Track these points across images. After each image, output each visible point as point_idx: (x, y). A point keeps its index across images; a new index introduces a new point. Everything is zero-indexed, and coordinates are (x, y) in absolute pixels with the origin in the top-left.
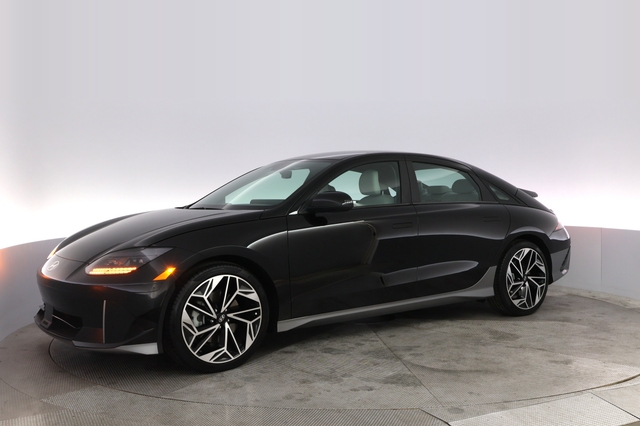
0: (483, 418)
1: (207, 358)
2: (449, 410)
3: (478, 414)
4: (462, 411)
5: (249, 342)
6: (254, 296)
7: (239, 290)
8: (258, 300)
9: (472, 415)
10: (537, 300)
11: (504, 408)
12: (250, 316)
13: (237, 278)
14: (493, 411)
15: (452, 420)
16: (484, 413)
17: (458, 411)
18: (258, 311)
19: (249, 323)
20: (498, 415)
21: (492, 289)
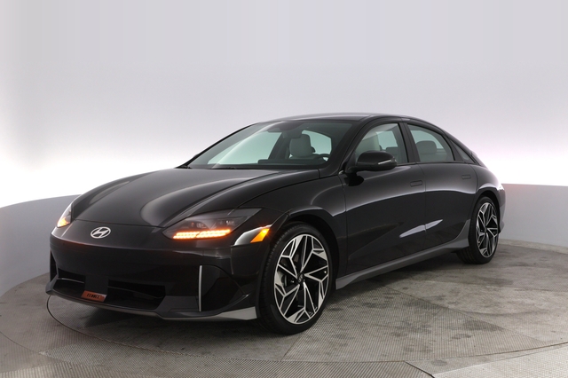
0: (466, 370)
1: (292, 319)
2: (433, 363)
3: (461, 367)
4: (446, 363)
5: (321, 301)
6: (323, 255)
7: (313, 249)
8: (326, 259)
9: (455, 368)
10: (493, 249)
11: (486, 361)
12: (320, 275)
13: (313, 237)
14: (475, 364)
15: (435, 372)
16: (466, 365)
17: (442, 364)
18: (326, 269)
19: (321, 281)
20: (479, 368)
21: (467, 240)
